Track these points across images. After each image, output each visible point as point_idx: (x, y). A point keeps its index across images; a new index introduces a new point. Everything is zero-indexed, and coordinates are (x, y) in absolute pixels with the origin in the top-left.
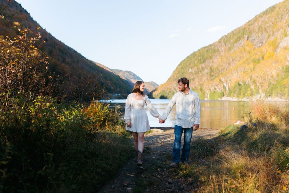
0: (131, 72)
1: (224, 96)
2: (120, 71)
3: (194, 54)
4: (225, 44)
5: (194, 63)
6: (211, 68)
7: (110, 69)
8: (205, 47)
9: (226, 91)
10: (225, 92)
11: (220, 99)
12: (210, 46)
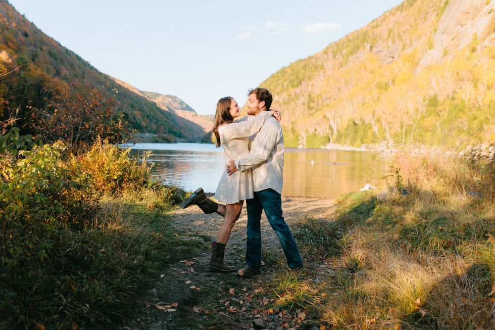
0: (176, 97)
1: (329, 142)
2: (158, 95)
3: (283, 71)
4: (334, 57)
5: (283, 86)
6: (310, 95)
7: (140, 91)
8: (301, 61)
9: (332, 134)
10: (332, 136)
11: (322, 147)
12: (310, 58)
